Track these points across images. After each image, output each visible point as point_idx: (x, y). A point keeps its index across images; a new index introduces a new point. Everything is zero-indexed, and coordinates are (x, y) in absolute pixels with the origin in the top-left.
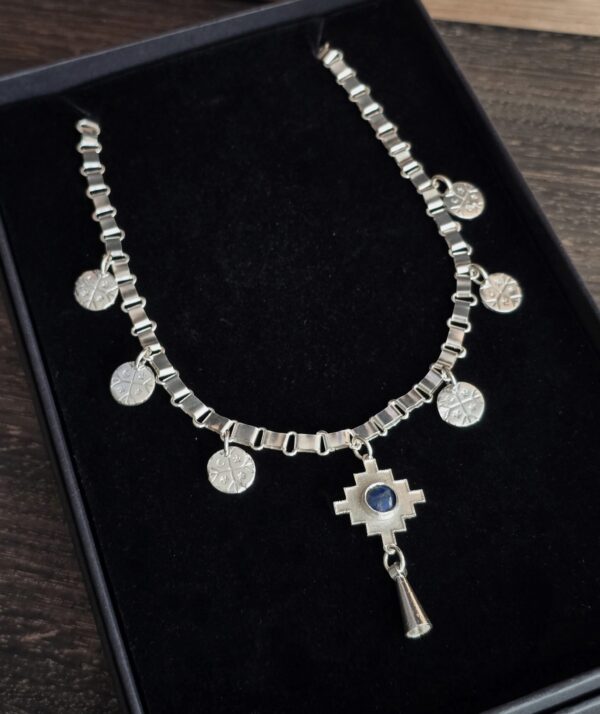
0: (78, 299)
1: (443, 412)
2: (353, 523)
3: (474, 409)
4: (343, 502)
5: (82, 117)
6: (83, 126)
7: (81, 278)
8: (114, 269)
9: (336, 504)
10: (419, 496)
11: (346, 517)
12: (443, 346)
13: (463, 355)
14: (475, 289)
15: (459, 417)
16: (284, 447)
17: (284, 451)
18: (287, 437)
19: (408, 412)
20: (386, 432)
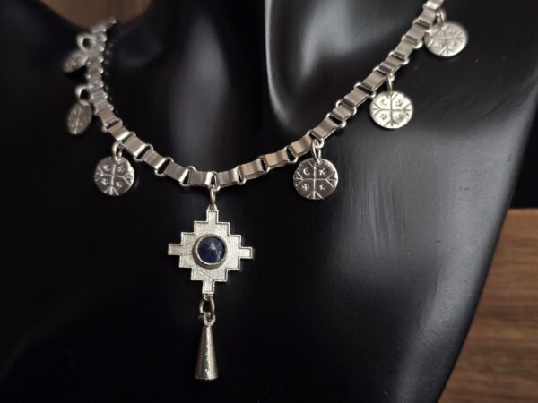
9: (171, 245)
12: (328, 115)
13: (343, 126)
16: (157, 167)
17: (156, 172)
18: (163, 160)
19: (269, 169)
20: (244, 182)
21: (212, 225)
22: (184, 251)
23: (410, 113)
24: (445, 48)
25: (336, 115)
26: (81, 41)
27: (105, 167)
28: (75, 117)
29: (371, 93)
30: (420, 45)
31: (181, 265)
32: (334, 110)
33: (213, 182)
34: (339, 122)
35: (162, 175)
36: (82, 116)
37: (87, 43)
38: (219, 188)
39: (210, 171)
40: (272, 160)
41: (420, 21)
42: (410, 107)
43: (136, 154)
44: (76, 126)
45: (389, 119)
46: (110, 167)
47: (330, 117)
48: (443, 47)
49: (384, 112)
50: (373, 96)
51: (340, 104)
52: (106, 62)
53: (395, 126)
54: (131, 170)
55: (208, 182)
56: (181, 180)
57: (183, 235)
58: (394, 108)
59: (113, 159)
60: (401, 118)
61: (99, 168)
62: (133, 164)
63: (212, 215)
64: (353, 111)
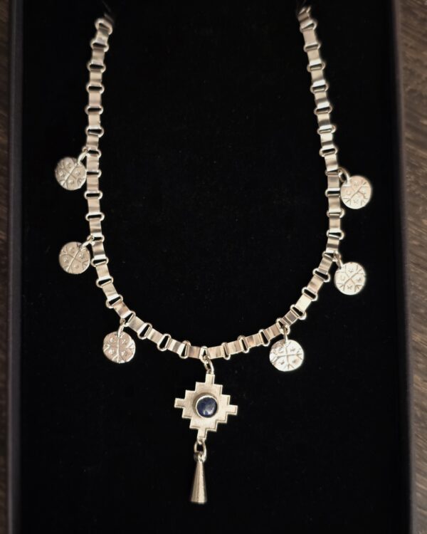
0: (57, 176)
1: (272, 357)
2: (183, 416)
3: (294, 362)
4: (182, 400)
5: (102, 16)
6: (101, 25)
7: (62, 161)
8: (88, 160)
9: (177, 400)
10: (233, 410)
11: (180, 411)
12: (293, 306)
13: (304, 318)
14: (334, 268)
15: (282, 363)
21: (209, 386)
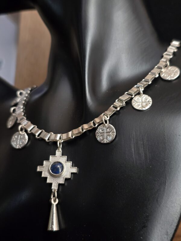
16: (37, 134)
17: (37, 136)
18: (40, 131)
19: (84, 131)
20: (74, 137)
22: (44, 169)
23: (151, 103)
24: (169, 76)
25: (116, 105)
26: (18, 93)
27: (16, 137)
28: (11, 121)
29: (132, 95)
30: (157, 76)
31: (43, 175)
32: (114, 103)
33: (60, 138)
34: (116, 108)
35: (39, 137)
36: (13, 120)
37: (21, 94)
38: (62, 141)
39: (59, 134)
40: (86, 127)
41: (158, 66)
42: (151, 100)
43: (29, 130)
44: (10, 124)
45: (141, 106)
46: (18, 136)
47: (113, 107)
48: (168, 76)
49: (139, 103)
50: (133, 96)
51: (117, 101)
52: (27, 100)
53: (144, 109)
54: (27, 137)
55: (58, 138)
56: (47, 139)
57: (45, 162)
58: (143, 101)
59: (19, 133)
60: (147, 105)
61: (13, 137)
62: (28, 134)
63: (59, 152)
64: (123, 103)
